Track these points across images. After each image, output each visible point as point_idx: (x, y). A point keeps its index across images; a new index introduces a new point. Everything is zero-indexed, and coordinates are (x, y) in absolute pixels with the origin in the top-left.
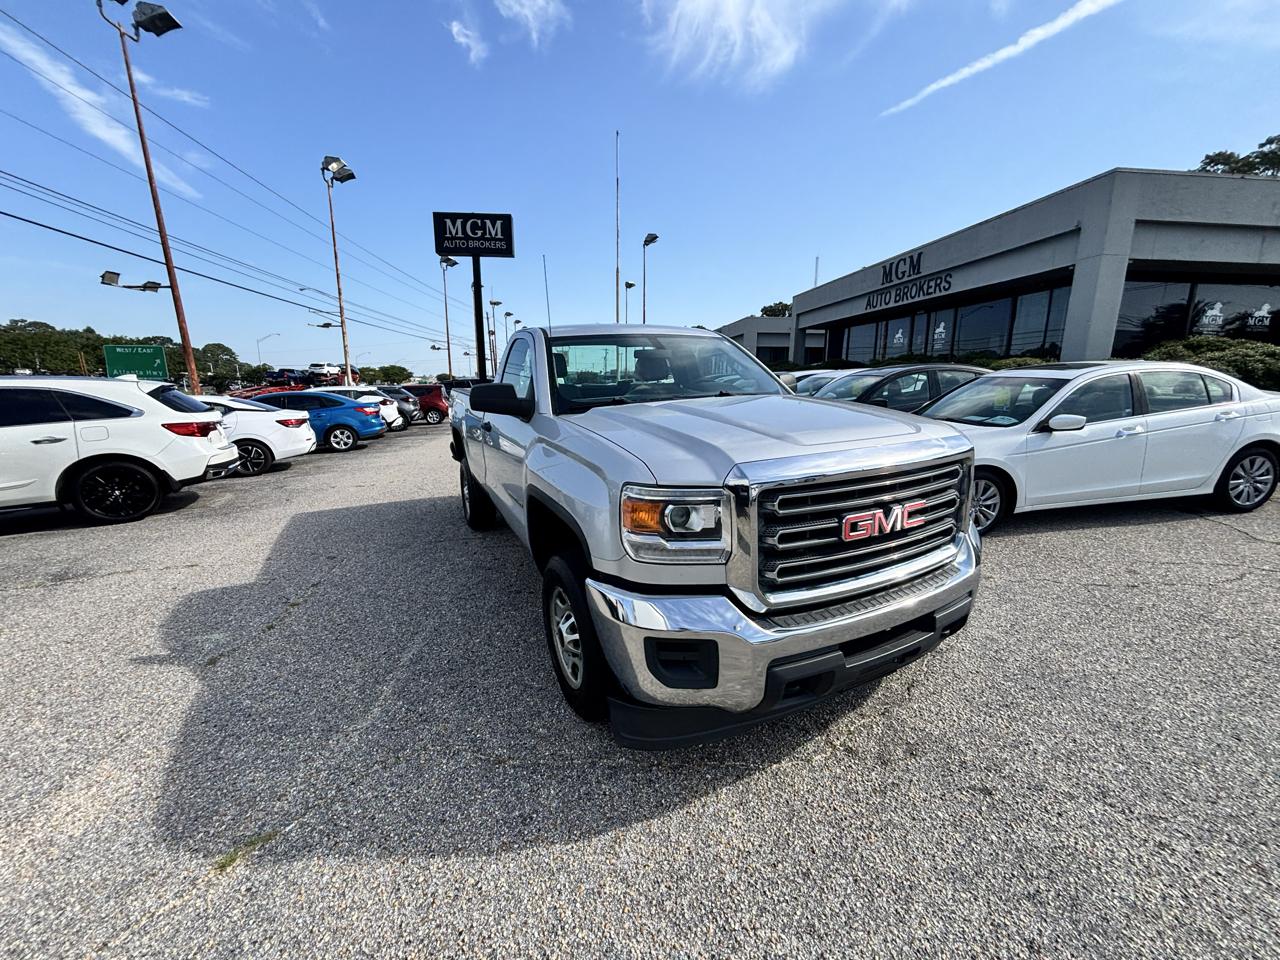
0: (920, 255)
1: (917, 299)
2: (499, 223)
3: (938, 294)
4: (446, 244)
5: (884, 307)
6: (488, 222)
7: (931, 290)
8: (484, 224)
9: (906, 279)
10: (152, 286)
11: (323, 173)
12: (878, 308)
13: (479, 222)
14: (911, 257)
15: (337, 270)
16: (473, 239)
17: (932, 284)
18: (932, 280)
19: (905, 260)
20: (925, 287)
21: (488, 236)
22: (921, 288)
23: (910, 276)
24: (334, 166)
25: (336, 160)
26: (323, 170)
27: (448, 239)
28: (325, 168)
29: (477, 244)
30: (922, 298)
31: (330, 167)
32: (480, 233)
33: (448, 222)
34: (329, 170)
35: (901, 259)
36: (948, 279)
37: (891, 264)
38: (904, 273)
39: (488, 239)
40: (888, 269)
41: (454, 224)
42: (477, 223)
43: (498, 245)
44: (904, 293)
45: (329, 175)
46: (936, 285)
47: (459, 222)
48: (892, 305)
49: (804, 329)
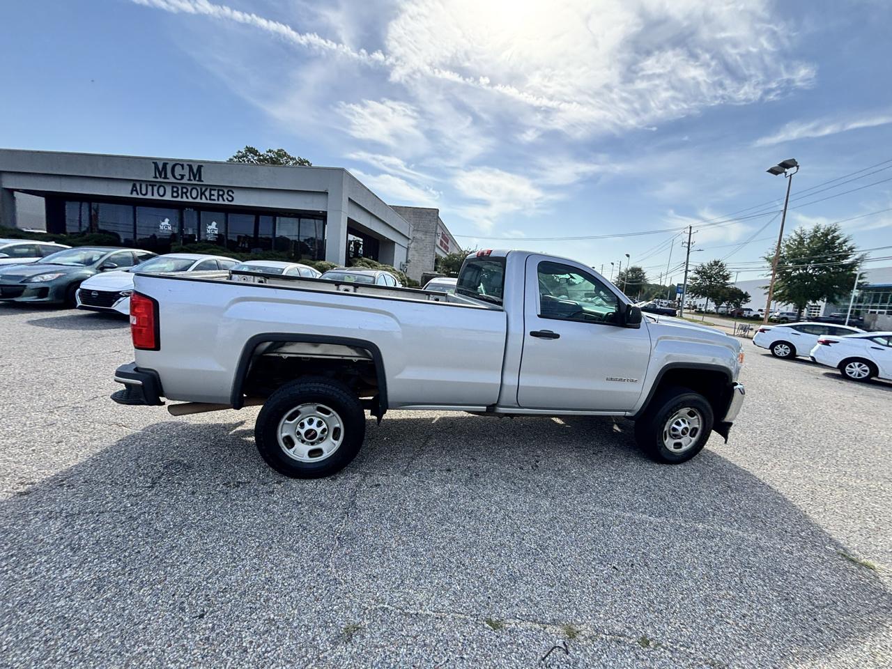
0: (200, 168)
1: (198, 200)
3: (221, 202)
5: (156, 197)
7: (212, 197)
9: (185, 181)
12: (149, 196)
14: (190, 167)
17: (215, 193)
18: (215, 190)
19: (182, 166)
20: (207, 194)
22: (203, 194)
23: (190, 180)
30: (204, 201)
35: (177, 164)
36: (230, 193)
37: (165, 165)
38: (182, 176)
40: (162, 168)
44: (182, 193)
46: (219, 195)
48: (168, 197)
49: (11, 191)
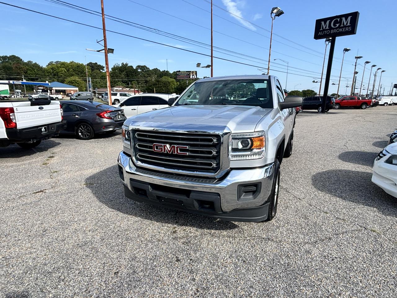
2: (349, 18)
4: (320, 33)
6: (344, 19)
8: (341, 20)
10: (208, 66)
11: (271, 15)
13: (339, 19)
15: (270, 52)
16: (333, 29)
21: (342, 26)
24: (275, 11)
25: (276, 8)
26: (271, 14)
27: (321, 31)
28: (272, 13)
29: (335, 31)
31: (274, 12)
32: (338, 25)
33: (323, 23)
34: (273, 13)
39: (342, 27)
41: (325, 24)
42: (338, 20)
43: (347, 29)
45: (273, 15)
47: (328, 22)
